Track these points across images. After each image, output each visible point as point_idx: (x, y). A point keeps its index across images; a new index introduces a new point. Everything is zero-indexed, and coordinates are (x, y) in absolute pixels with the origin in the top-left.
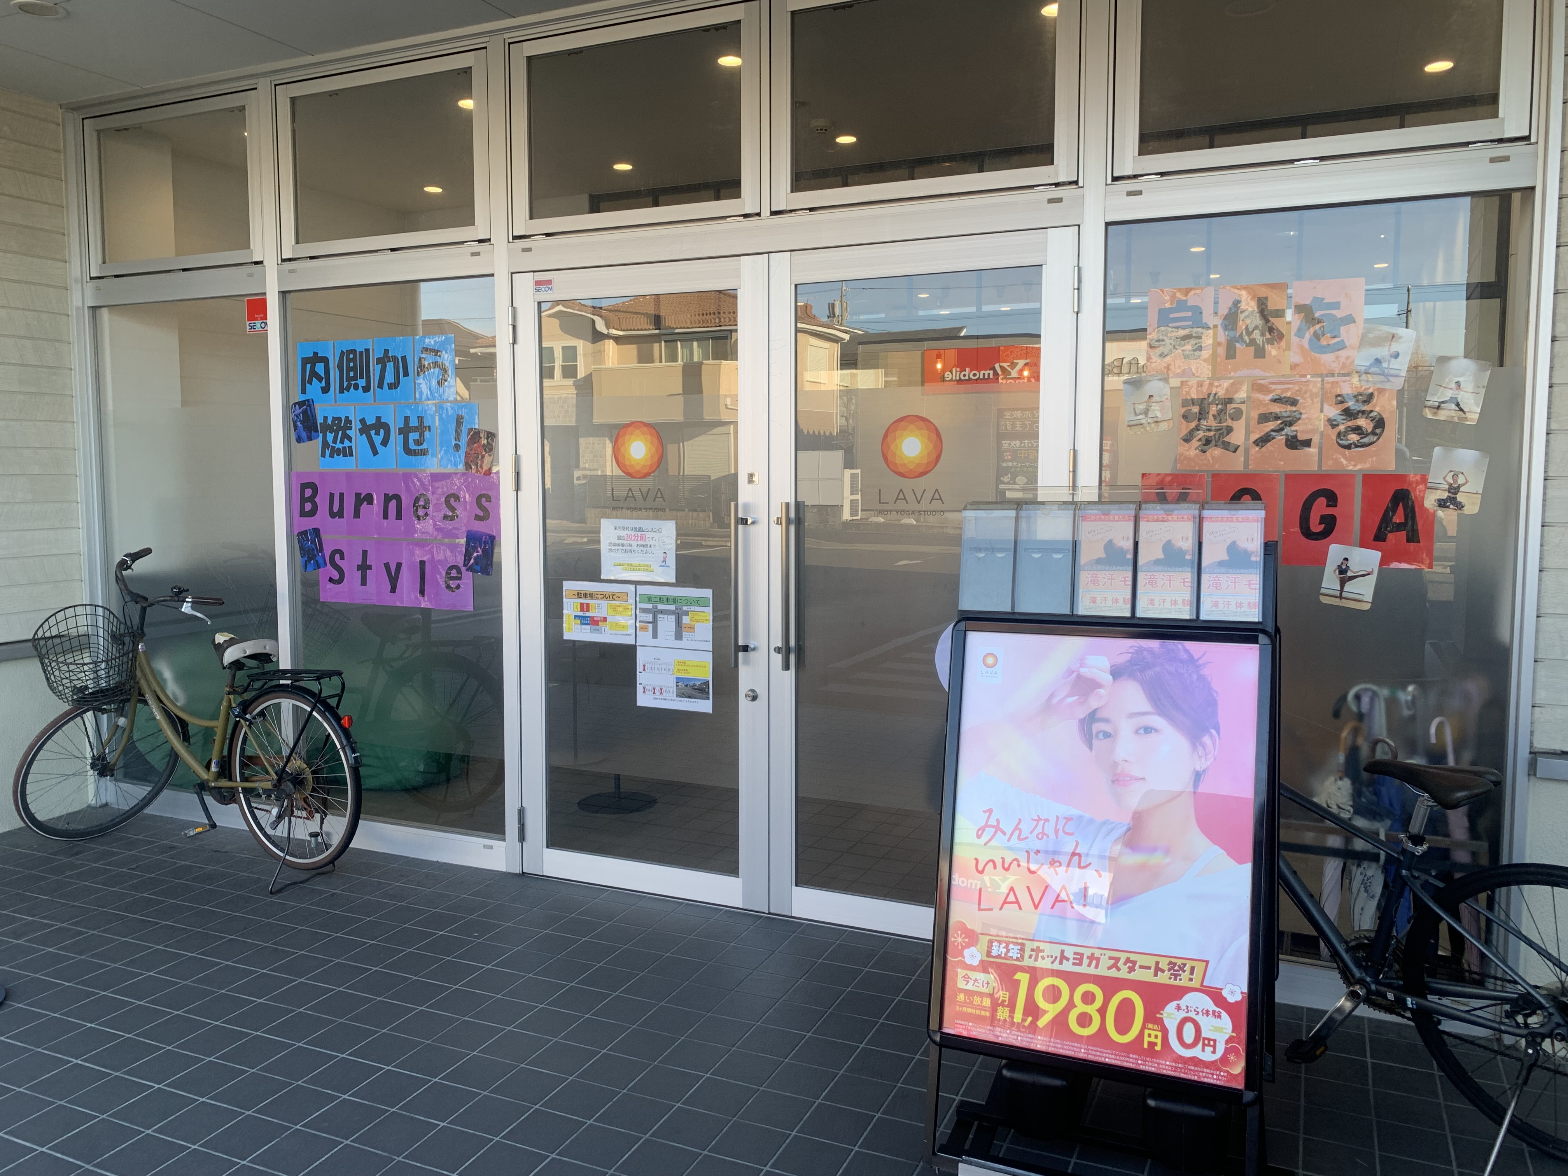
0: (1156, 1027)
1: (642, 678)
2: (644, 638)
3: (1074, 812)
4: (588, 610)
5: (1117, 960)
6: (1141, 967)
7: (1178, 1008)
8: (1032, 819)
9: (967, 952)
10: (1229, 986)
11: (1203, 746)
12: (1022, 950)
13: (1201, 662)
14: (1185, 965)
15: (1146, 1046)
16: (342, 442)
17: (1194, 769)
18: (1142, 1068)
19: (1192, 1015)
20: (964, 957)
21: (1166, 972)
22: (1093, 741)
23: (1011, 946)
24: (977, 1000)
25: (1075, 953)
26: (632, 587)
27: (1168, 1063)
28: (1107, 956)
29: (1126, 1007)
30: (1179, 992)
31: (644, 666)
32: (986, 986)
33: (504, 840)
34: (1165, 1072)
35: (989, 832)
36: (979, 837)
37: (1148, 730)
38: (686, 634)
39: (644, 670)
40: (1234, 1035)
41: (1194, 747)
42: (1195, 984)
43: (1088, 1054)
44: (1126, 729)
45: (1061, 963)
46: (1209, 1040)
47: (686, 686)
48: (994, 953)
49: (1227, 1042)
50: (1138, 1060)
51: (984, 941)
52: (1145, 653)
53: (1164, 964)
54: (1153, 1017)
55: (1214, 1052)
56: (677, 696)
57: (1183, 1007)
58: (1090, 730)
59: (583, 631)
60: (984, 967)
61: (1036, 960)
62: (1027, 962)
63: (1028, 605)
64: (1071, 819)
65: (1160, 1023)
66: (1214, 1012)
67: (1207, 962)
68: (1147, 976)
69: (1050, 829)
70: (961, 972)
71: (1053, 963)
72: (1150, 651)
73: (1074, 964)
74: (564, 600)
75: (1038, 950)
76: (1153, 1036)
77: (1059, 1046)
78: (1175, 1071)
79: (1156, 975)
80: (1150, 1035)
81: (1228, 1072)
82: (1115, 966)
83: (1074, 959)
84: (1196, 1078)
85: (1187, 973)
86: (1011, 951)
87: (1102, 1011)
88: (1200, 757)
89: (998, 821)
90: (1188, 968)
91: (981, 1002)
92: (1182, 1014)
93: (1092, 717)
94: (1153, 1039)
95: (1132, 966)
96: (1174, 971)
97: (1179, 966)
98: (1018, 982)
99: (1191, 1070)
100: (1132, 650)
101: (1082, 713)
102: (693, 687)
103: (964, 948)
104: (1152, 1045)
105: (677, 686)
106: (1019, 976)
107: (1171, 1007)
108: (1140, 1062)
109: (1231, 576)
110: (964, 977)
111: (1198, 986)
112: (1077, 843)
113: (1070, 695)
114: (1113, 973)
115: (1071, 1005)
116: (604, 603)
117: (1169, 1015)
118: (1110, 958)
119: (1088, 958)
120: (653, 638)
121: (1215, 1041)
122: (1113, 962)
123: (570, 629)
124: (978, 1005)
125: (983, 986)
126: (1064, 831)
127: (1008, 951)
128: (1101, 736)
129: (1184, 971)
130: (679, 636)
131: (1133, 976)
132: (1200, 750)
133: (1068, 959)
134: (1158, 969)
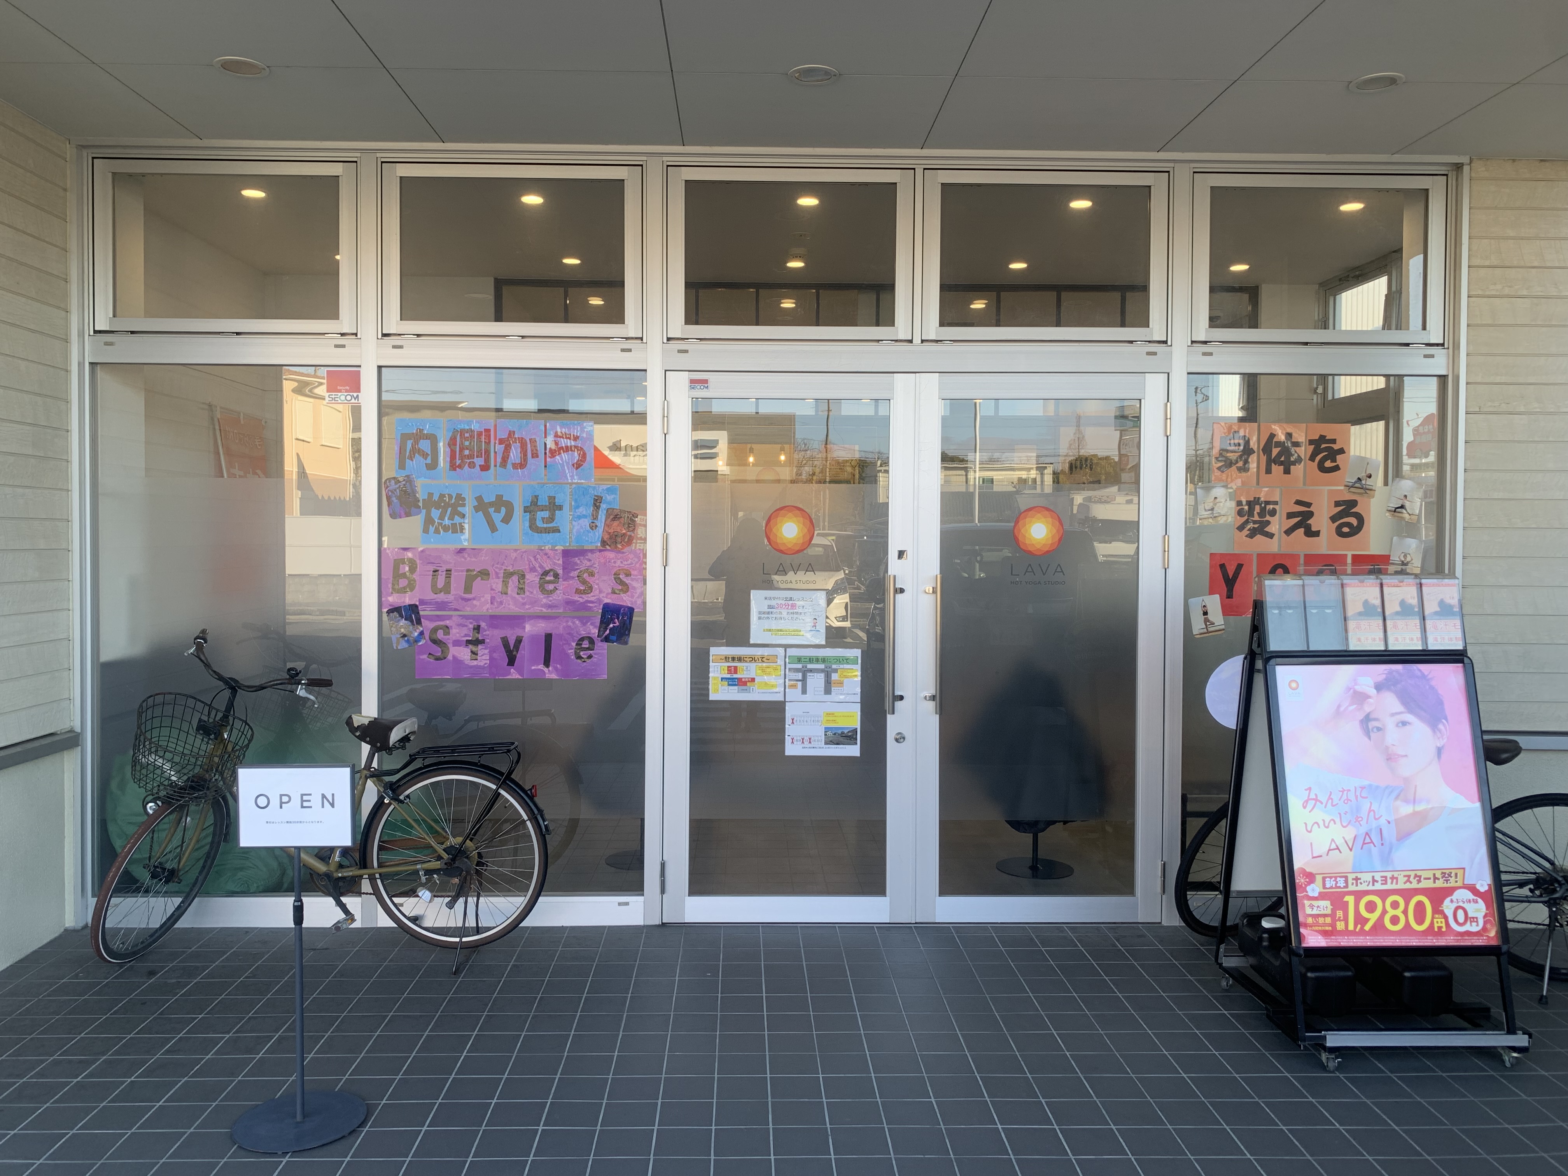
0: (1440, 916)
1: (790, 730)
2: (794, 694)
3: (1366, 783)
4: (736, 672)
5: (1409, 876)
6: (1425, 879)
7: (1452, 901)
8: (1339, 791)
9: (1309, 888)
10: (1480, 882)
11: (1440, 731)
12: (1346, 882)
13: (1429, 677)
14: (1451, 873)
15: (1436, 929)
16: (451, 518)
17: (1437, 747)
18: (1437, 944)
19: (1461, 904)
20: (1307, 892)
21: (1441, 880)
22: (1371, 734)
23: (1338, 879)
24: (1321, 920)
25: (1382, 877)
26: (781, 651)
27: (1452, 938)
28: (1402, 876)
29: (1420, 906)
30: (1450, 891)
31: (793, 720)
32: (1325, 909)
33: (643, 895)
34: (1451, 944)
35: (1311, 803)
36: (1305, 807)
37: (1404, 723)
38: (835, 688)
39: (793, 723)
40: (1488, 912)
41: (1434, 732)
42: (1459, 884)
43: (1402, 942)
44: (1390, 724)
45: (1373, 885)
46: (1473, 918)
47: (835, 734)
48: (1328, 886)
49: (1485, 917)
50: (1433, 940)
51: (1319, 879)
52: (1394, 673)
53: (1438, 875)
54: (1437, 910)
55: (1477, 925)
56: (826, 743)
57: (1455, 900)
58: (1367, 727)
59: (730, 691)
60: (1322, 896)
61: (1357, 885)
62: (1352, 888)
63: (1316, 645)
64: (1365, 788)
65: (1442, 913)
66: (1473, 899)
67: (1464, 869)
68: (1429, 884)
69: (1352, 796)
70: (1307, 903)
71: (1368, 885)
72: (1397, 671)
73: (1382, 884)
74: (711, 664)
75: (1357, 879)
76: (1439, 922)
77: (1382, 941)
78: (1457, 942)
79: (1435, 882)
80: (1437, 922)
81: (1487, 936)
82: (1408, 881)
83: (1382, 880)
84: (1470, 944)
85: (1453, 878)
86: (1339, 882)
87: (1405, 912)
88: (1439, 738)
89: (1316, 795)
90: (1453, 875)
91: (1325, 921)
92: (1455, 905)
93: (1367, 719)
94: (1440, 925)
95: (1419, 879)
96: (1446, 877)
97: (1448, 874)
98: (1347, 902)
99: (1466, 939)
100: (1386, 672)
101: (1361, 716)
102: (843, 735)
103: (1306, 886)
104: (1440, 928)
105: (825, 735)
106: (1347, 898)
107: (1447, 902)
108: (1434, 941)
109: (1442, 621)
110: (1310, 906)
111: (1462, 885)
112: (1371, 803)
113: (1350, 705)
114: (1408, 886)
115: (1384, 912)
116: (753, 665)
117: (1447, 907)
118: (1405, 876)
119: (1391, 878)
120: (802, 694)
121: (1477, 918)
122: (1406, 878)
123: (717, 691)
124: (1323, 924)
125: (1324, 910)
126: (1361, 796)
127: (1337, 882)
128: (1375, 730)
129: (1451, 877)
130: (828, 691)
131: (1421, 886)
132: (1439, 734)
133: (1377, 881)
134: (1435, 878)
